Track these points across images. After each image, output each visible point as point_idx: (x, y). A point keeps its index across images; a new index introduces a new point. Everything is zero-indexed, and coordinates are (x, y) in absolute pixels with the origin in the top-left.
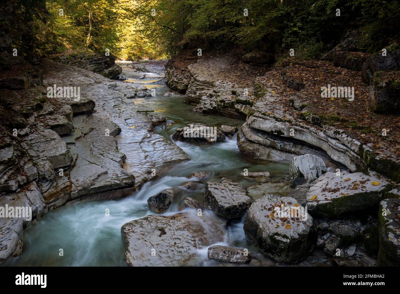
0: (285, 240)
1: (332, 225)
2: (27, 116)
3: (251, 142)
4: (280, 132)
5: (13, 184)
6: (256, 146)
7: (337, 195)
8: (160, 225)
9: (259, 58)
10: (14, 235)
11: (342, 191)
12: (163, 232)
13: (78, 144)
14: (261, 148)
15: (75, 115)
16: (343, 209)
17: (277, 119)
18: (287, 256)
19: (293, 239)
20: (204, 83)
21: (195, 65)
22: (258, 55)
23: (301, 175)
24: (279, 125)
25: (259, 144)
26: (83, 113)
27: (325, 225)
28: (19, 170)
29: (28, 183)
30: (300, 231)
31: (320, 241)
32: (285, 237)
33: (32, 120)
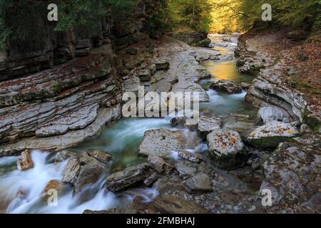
0: (219, 155)
1: (261, 153)
2: (130, 69)
3: (253, 95)
4: (268, 91)
5: (108, 103)
6: (254, 98)
7: (266, 135)
8: (164, 134)
9: (298, 35)
10: (99, 127)
11: (270, 134)
12: (164, 138)
13: (151, 86)
14: (256, 100)
15: (157, 70)
16: (268, 144)
17: (270, 82)
18: (221, 164)
19: (223, 155)
20: (251, 52)
21: (252, 40)
22: (297, 33)
23: (262, 120)
24: (269, 86)
25: (256, 97)
26: (162, 69)
27: (256, 152)
28: (114, 97)
29: (116, 103)
30: (230, 151)
31: (250, 161)
32: (219, 153)
33: (132, 72)
